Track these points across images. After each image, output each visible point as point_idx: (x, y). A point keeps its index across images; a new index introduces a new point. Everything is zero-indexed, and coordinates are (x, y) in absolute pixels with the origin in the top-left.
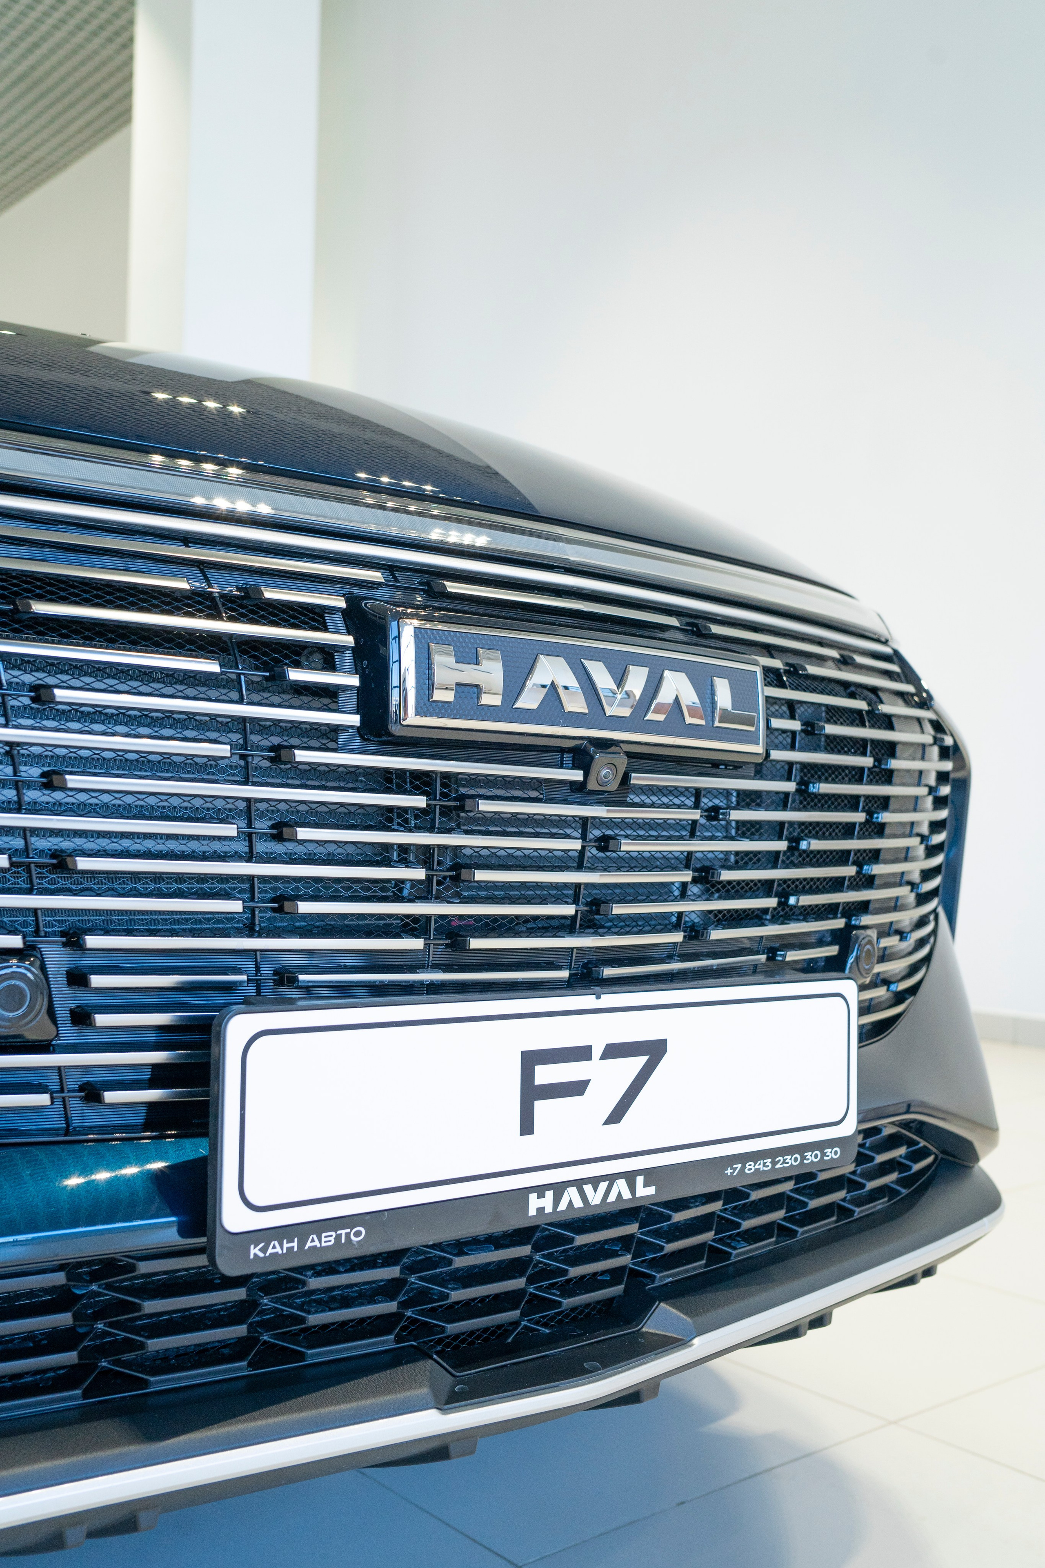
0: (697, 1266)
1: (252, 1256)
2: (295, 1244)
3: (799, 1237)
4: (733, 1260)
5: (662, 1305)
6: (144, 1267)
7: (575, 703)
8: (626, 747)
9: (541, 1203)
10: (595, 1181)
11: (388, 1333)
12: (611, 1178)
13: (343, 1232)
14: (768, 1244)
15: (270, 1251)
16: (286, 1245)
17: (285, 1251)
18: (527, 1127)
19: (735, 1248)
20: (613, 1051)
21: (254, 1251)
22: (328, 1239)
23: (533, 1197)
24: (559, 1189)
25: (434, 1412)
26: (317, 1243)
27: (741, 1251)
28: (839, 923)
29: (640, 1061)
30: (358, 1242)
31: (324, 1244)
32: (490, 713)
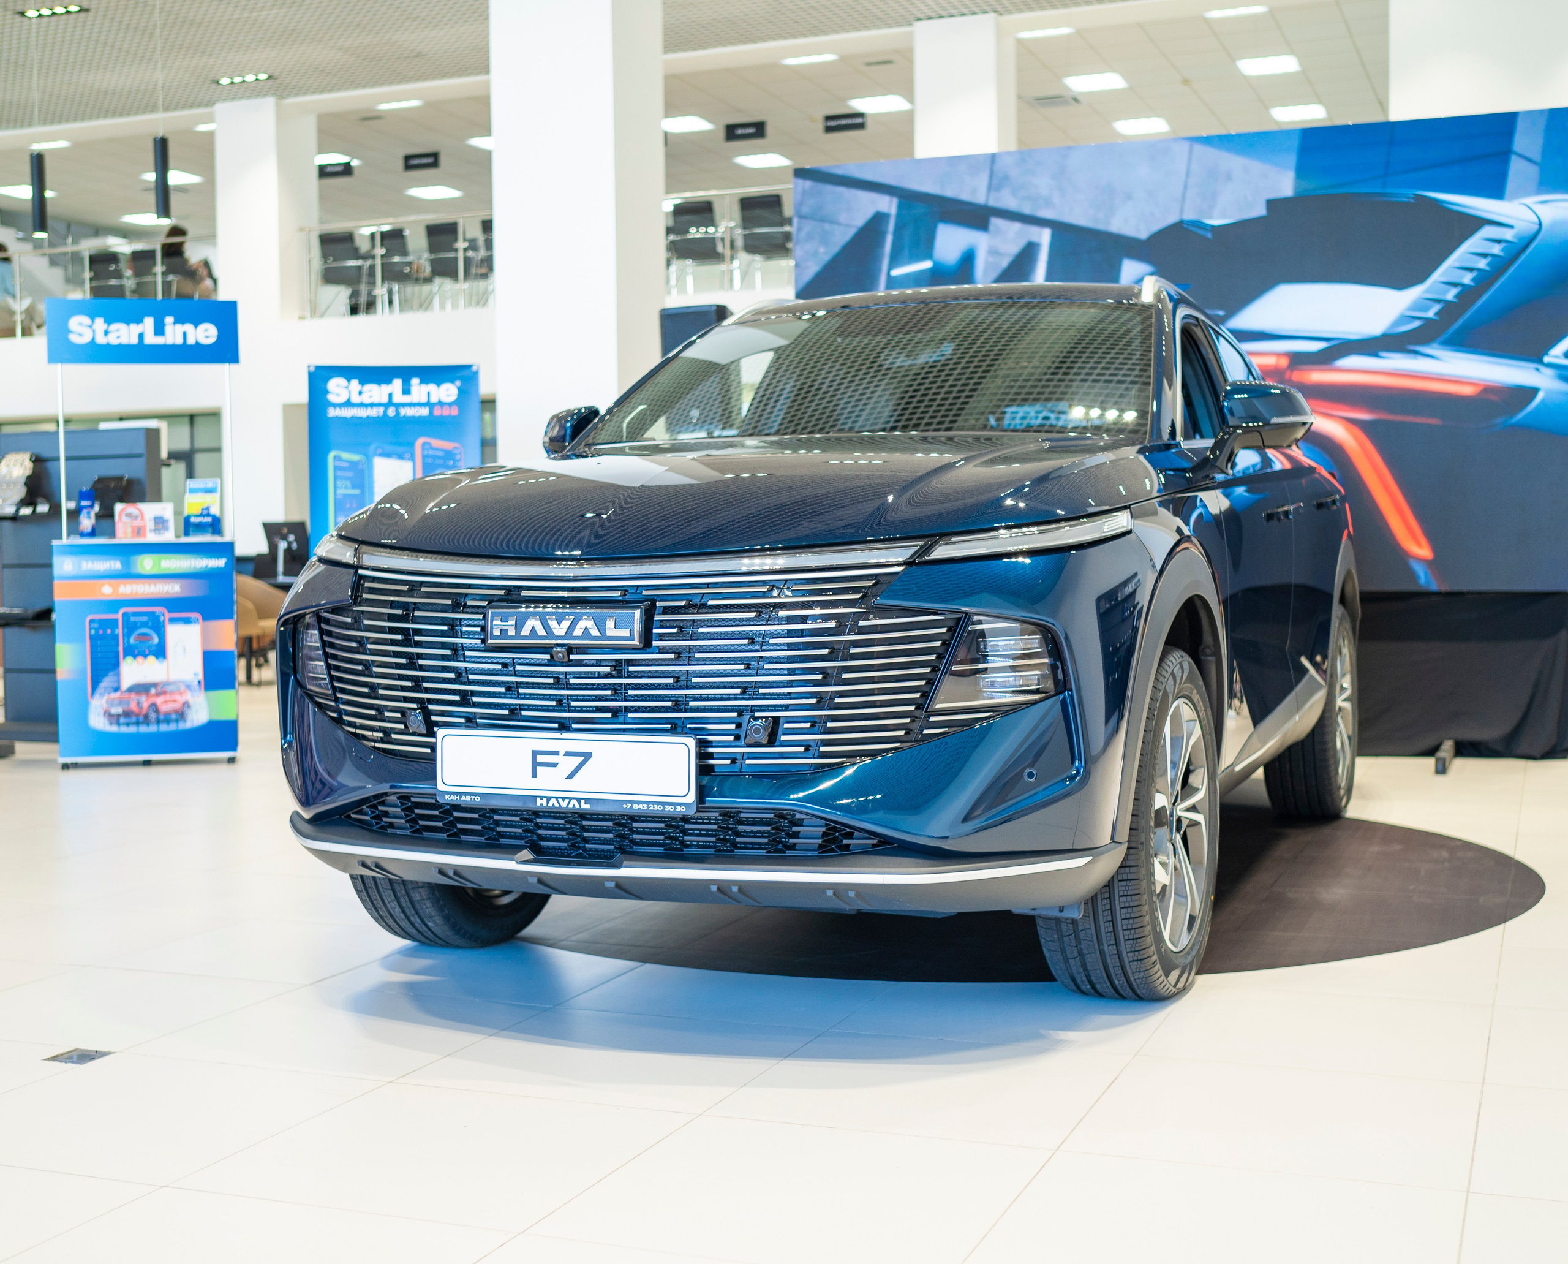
2: (458, 797)
7: (541, 632)
9: (542, 802)
10: (564, 799)
12: (571, 799)
13: (472, 797)
15: (451, 797)
16: (456, 797)
17: (456, 799)
18: (534, 775)
20: (567, 754)
21: (447, 797)
22: (468, 798)
23: (538, 799)
24: (549, 799)
26: (465, 799)
29: (581, 759)
30: (478, 801)
32: (511, 638)
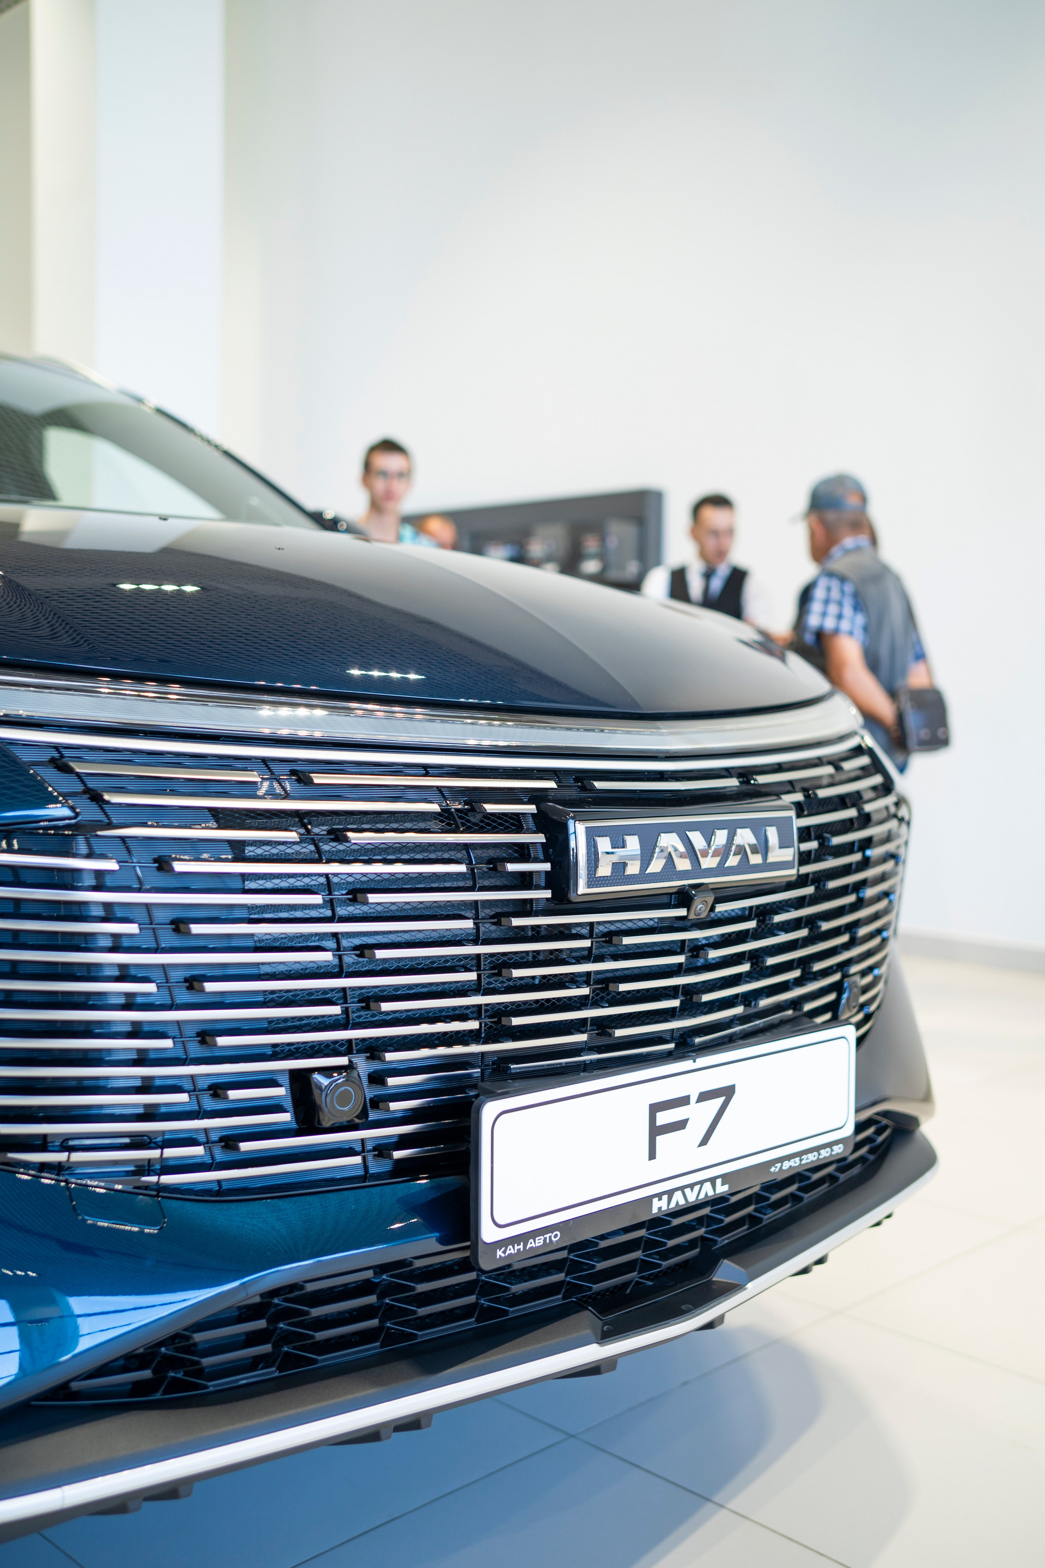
0: (742, 1231)
1: (498, 1257)
2: (521, 1247)
3: (805, 1201)
4: (764, 1223)
5: (726, 1261)
6: (418, 1264)
7: (683, 865)
8: (711, 886)
9: (660, 1204)
10: (691, 1186)
11: (558, 1294)
12: (702, 1183)
13: (547, 1236)
14: (786, 1209)
15: (508, 1252)
16: (516, 1247)
17: (516, 1251)
18: (652, 1155)
19: (765, 1214)
20: (704, 1097)
21: (499, 1253)
22: (539, 1241)
23: (655, 1200)
24: (670, 1193)
25: (595, 1345)
26: (533, 1245)
27: (769, 1217)
28: (837, 977)
29: (720, 1101)
30: (556, 1241)
31: (537, 1245)
32: (633, 879)
